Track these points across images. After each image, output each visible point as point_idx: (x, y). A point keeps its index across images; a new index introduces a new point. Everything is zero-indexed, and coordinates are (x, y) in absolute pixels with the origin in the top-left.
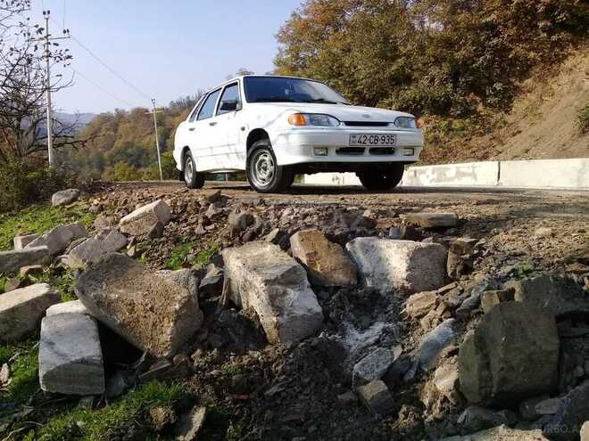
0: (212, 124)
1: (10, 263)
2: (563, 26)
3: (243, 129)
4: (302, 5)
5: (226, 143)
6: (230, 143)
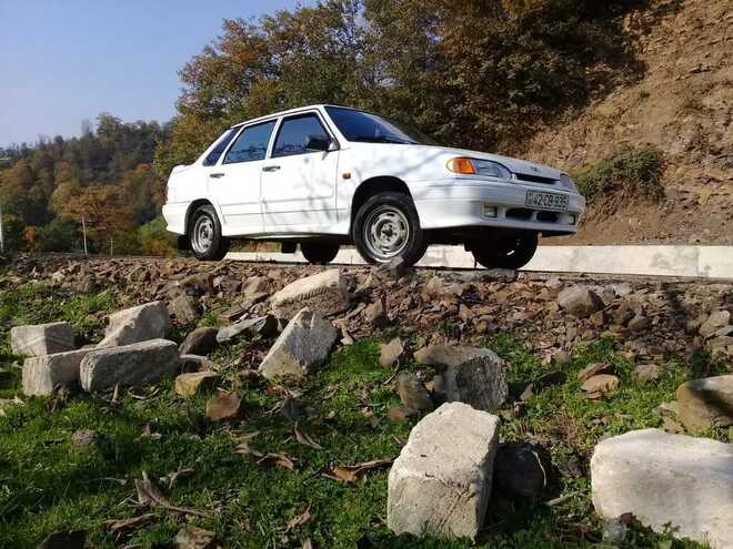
2: (532, 98)
3: (347, 177)
4: (219, 38)
5: (305, 196)
6: (314, 196)
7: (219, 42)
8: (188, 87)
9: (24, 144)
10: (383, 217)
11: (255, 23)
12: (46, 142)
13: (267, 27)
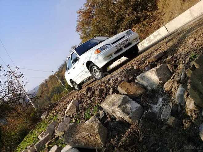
0: (74, 68)
1: (41, 145)
3: (83, 64)
4: (78, 17)
5: (81, 71)
6: (82, 70)
7: (79, 18)
8: (80, 33)
9: (62, 64)
10: (94, 69)
11: (83, 7)
12: (63, 64)
13: (86, 6)
